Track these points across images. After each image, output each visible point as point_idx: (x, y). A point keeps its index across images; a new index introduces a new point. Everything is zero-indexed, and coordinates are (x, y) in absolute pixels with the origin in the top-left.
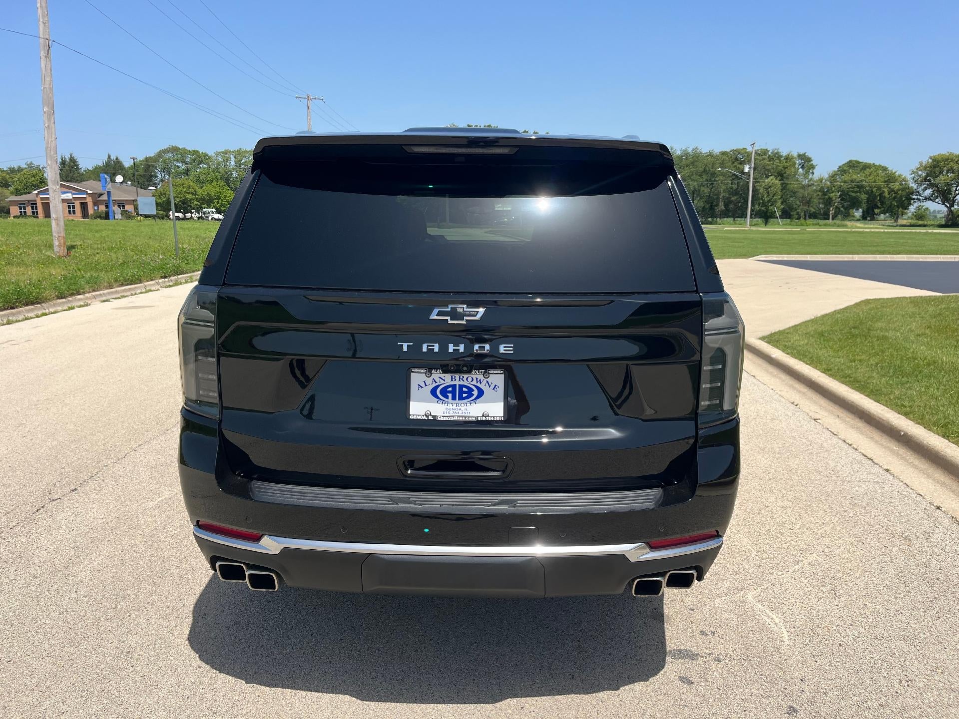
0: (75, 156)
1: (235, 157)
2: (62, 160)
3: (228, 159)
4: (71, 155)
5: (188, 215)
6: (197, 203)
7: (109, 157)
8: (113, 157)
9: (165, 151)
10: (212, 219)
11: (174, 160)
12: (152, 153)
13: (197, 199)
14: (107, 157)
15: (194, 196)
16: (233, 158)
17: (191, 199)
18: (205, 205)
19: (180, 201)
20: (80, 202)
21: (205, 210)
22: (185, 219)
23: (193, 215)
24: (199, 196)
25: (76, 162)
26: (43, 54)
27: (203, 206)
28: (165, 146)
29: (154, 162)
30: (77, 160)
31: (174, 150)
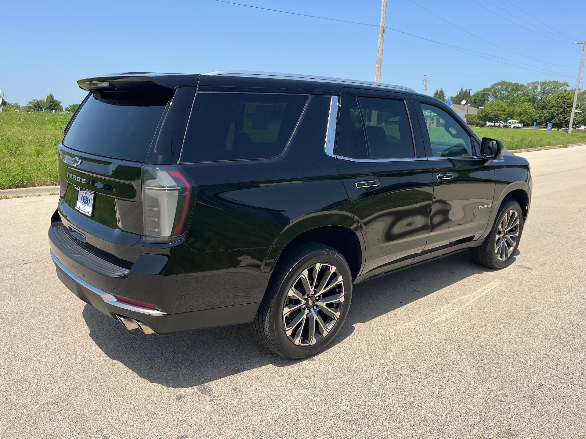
0: (443, 90)
1: (541, 86)
2: (436, 92)
3: (536, 88)
4: (441, 89)
5: (497, 124)
6: (504, 116)
7: (462, 90)
8: (464, 90)
9: (497, 84)
10: (514, 127)
11: (501, 90)
12: (488, 86)
13: (504, 114)
14: (461, 89)
15: (503, 112)
16: (539, 87)
17: (501, 114)
18: (509, 118)
19: (493, 115)
20: (437, 118)
21: (509, 121)
22: (495, 126)
23: (501, 124)
24: (506, 112)
25: (443, 93)
26: (380, 35)
27: (508, 118)
28: (498, 81)
29: (488, 92)
30: (444, 92)
31: (503, 83)
